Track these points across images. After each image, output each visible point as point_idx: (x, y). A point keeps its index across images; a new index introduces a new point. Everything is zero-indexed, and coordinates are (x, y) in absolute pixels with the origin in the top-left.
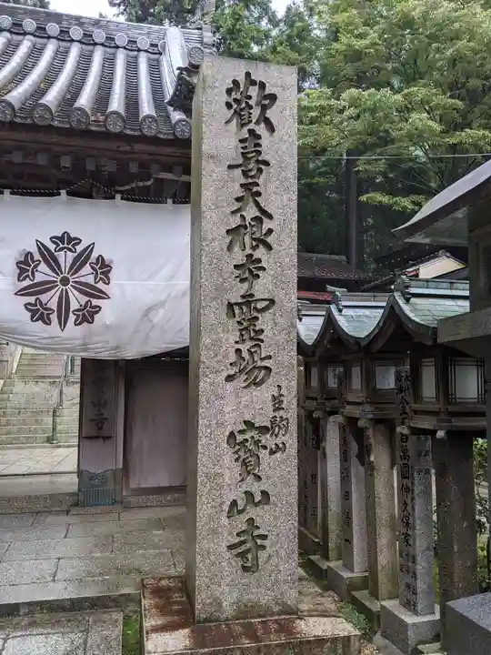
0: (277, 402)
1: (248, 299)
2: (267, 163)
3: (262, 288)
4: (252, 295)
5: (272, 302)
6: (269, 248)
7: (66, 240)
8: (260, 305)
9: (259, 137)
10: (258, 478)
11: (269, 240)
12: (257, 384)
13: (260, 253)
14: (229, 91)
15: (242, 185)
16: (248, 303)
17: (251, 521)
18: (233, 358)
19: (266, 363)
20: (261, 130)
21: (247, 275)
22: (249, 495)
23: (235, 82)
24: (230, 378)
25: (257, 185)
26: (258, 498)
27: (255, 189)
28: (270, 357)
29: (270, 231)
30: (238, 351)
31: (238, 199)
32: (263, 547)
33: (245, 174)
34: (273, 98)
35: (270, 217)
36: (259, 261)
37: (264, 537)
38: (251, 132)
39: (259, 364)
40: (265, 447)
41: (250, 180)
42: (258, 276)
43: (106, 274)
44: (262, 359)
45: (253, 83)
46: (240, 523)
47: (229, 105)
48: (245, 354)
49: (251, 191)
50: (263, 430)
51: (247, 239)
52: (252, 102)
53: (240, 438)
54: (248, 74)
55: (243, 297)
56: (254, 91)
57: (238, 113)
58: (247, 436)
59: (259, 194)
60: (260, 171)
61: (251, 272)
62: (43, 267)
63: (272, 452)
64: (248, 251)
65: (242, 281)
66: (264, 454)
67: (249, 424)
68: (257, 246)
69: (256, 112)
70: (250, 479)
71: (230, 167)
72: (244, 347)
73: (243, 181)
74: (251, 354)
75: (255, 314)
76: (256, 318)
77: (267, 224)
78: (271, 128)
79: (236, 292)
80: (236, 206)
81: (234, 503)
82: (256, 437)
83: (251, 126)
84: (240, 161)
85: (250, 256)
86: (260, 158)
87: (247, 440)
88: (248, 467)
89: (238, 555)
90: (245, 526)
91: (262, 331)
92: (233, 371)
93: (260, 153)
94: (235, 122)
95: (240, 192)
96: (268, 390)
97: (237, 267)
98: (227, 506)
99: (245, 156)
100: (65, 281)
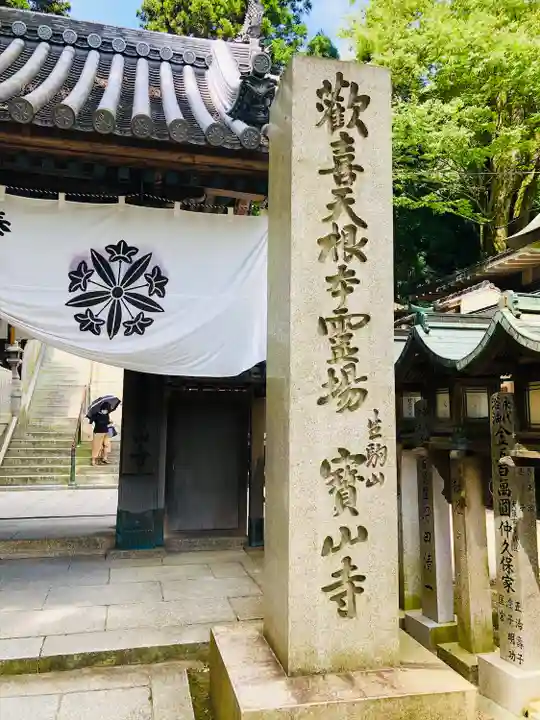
0: (374, 427)
1: (341, 314)
2: (361, 169)
3: (355, 303)
4: (346, 310)
5: (367, 318)
6: (363, 259)
7: (122, 250)
8: (354, 321)
9: (352, 141)
10: (355, 513)
11: (364, 250)
12: (353, 408)
13: (354, 264)
14: (319, 93)
15: (333, 192)
16: (341, 319)
17: (348, 559)
18: (326, 378)
19: (361, 385)
20: (354, 133)
21: (340, 287)
22: (346, 531)
23: (326, 83)
24: (322, 401)
25: (351, 192)
26: (354, 534)
27: (348, 196)
28: (365, 378)
29: (364, 241)
30: (331, 372)
31: (330, 207)
32: (361, 590)
33: (338, 180)
34: (366, 100)
35: (364, 226)
36: (353, 273)
37: (361, 578)
38: (345, 136)
39: (354, 385)
40: (361, 479)
41: (343, 186)
42: (351, 290)
43: (161, 286)
44: (357, 381)
45: (345, 84)
46: (336, 562)
47: (320, 107)
48: (338, 375)
49: (345, 198)
50: (360, 459)
51: (340, 252)
52: (344, 104)
53: (334, 467)
54: (340, 76)
55: (335, 312)
56: (346, 93)
57: (330, 116)
58: (342, 465)
59: (352, 201)
60: (353, 177)
61: (344, 285)
62: (96, 277)
63: (369, 484)
64: (341, 262)
65: (335, 294)
66: (360, 485)
67: (344, 453)
68: (351, 256)
69: (348, 114)
70: (346, 513)
71: (322, 172)
72: (338, 367)
73: (336, 187)
74: (345, 374)
75: (349, 331)
76: (351, 336)
77: (361, 233)
78: (364, 132)
79: (328, 307)
80: (328, 213)
81: (329, 540)
82: (353, 467)
83: (344, 129)
84: (332, 165)
85: (343, 268)
86: (353, 163)
87: (341, 470)
88: (344, 500)
89: (333, 598)
90: (340, 566)
91: (356, 350)
92: (325, 393)
93: (353, 157)
94: (326, 125)
95: (332, 199)
96: (364, 414)
97: (329, 279)
98: (321, 543)
99: (337, 161)
100: (118, 293)
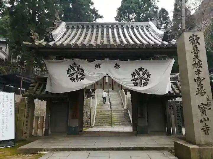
0: (208, 99)
1: (199, 78)
2: (199, 51)
3: (201, 76)
4: (199, 77)
5: (204, 78)
6: (202, 67)
7: (141, 69)
8: (201, 79)
9: (197, 46)
10: (206, 115)
12: (203, 95)
13: (200, 68)
14: (189, 38)
15: (194, 56)
16: (199, 79)
17: (205, 124)
18: (197, 90)
19: (204, 91)
20: (197, 44)
21: (198, 73)
22: (204, 119)
23: (191, 36)
24: (197, 94)
25: (198, 55)
26: (206, 119)
27: (197, 56)
28: (205, 90)
29: (202, 64)
30: (198, 89)
31: (194, 58)
32: (209, 130)
33: (195, 53)
34: (199, 38)
35: (201, 61)
36: (200, 70)
37: (209, 128)
38: (195, 45)
39: (203, 91)
40: (206, 109)
41: (196, 55)
42: (200, 73)
43: (149, 76)
44: (203, 90)
45: (194, 36)
46: (203, 124)
47: (190, 41)
48: (199, 89)
49: (196, 57)
50: (206, 105)
51: (197, 66)
52: (194, 39)
53: (201, 107)
54: (193, 34)
55: (197, 78)
56: (195, 37)
57: (192, 42)
58: (202, 106)
59: (198, 57)
60: (198, 52)
61: (198, 72)
62: (137, 75)
63: (208, 110)
64: (197, 68)
65: (197, 74)
66: (206, 110)
67: (202, 104)
68: (199, 67)
69: (196, 41)
70: (204, 115)
71: (192, 52)
72: (199, 88)
73: (194, 55)
74: (201, 89)
75: (200, 81)
76: (201, 82)
77: (201, 63)
78: (199, 44)
80: (194, 60)
81: (201, 120)
82: (204, 107)
83: (195, 44)
84: (194, 51)
85: (198, 69)
86: (198, 50)
87: (202, 107)
88: (203, 113)
89: (203, 131)
90: (204, 125)
91: (202, 84)
92: (197, 93)
93: (197, 49)
94: (191, 44)
95: (194, 57)
96: (205, 96)
97: (195, 72)
98: (200, 121)
99: (194, 50)
100: (141, 78)
